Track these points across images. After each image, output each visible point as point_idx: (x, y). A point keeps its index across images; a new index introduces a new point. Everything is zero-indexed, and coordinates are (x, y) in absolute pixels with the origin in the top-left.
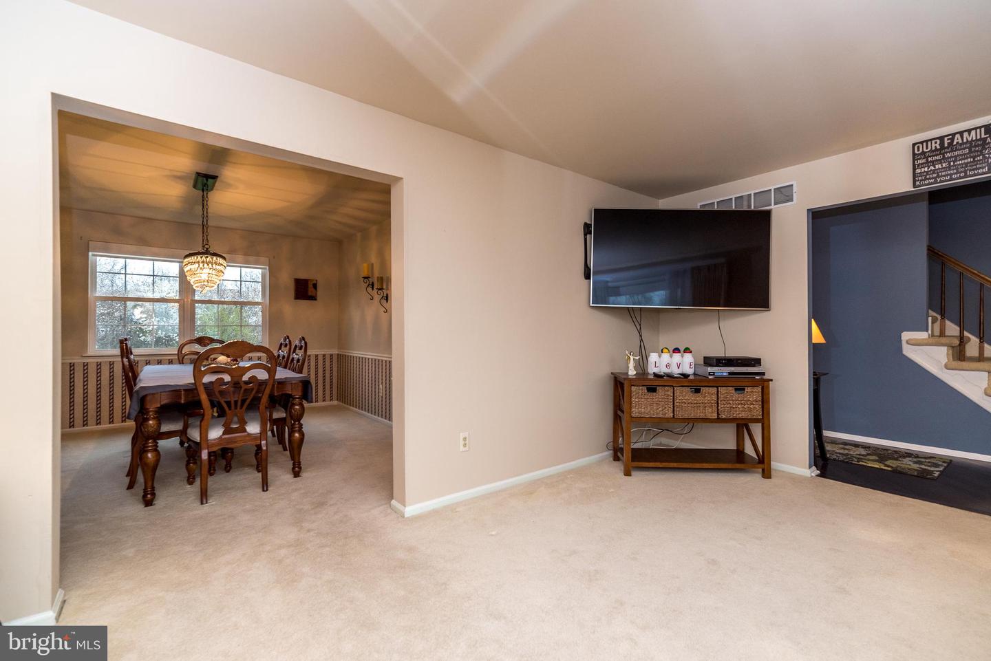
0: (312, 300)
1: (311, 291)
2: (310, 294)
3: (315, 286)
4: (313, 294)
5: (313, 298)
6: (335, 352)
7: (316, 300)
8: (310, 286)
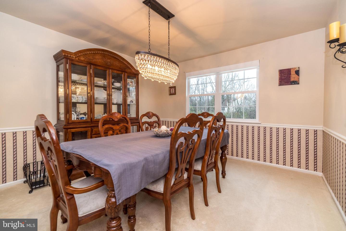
0: (295, 84)
1: (293, 77)
2: (292, 79)
3: (297, 72)
4: (296, 79)
5: (296, 83)
6: (320, 128)
7: (298, 84)
8: (293, 72)
